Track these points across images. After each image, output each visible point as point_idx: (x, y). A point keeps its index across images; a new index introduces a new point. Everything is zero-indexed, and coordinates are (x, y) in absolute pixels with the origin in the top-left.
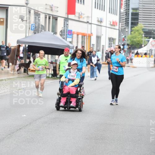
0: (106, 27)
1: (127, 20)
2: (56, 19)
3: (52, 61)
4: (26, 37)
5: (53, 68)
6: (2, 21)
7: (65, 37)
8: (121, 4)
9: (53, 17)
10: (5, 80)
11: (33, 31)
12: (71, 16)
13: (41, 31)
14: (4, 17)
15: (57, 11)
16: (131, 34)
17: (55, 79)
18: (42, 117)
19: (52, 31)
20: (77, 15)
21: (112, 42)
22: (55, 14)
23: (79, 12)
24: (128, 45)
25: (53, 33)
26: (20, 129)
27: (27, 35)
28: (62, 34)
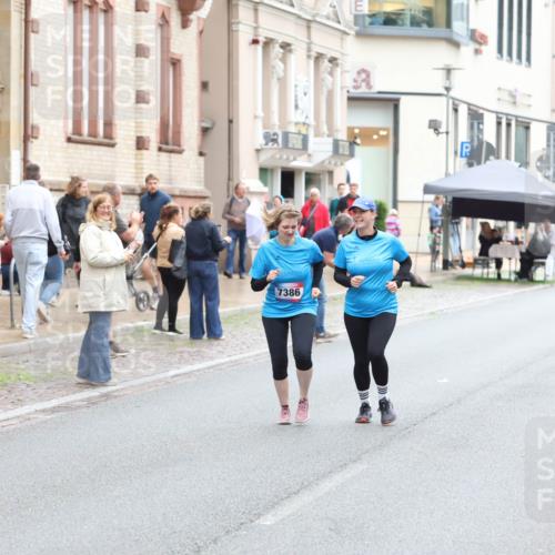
2: (527, 128)
3: (517, 239)
4: (447, 174)
5: (518, 257)
6: (383, 136)
7: (550, 173)
9: (517, 121)
11: (464, 160)
13: (487, 159)
14: (390, 125)
15: (529, 106)
17: (524, 283)
18: (490, 383)
19: (516, 160)
22: (523, 112)
25: (518, 164)
26: (434, 414)
27: (451, 171)
28: (543, 165)
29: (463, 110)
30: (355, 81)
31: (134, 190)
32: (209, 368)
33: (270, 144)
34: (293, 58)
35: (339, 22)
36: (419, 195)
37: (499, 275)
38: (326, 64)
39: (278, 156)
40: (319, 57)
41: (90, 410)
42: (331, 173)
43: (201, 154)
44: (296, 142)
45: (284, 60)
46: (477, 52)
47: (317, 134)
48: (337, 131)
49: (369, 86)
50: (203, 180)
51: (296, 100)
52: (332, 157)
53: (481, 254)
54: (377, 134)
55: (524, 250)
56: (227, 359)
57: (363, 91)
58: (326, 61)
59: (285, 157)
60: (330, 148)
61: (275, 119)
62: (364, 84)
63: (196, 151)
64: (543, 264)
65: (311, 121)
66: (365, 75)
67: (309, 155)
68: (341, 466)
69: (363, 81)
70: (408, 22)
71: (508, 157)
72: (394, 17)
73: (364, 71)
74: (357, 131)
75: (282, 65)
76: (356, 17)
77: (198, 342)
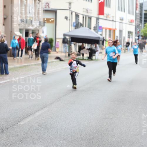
0: (126, 24)
1: (141, 18)
2: (91, 19)
4: (70, 31)
6: (52, 21)
7: (97, 31)
8: (136, 8)
9: (88, 17)
10: (55, 62)
11: (74, 27)
12: (101, 16)
13: (80, 27)
14: (54, 17)
15: (91, 13)
16: (144, 28)
17: (90, 60)
19: (88, 27)
20: (105, 15)
21: (130, 34)
22: (89, 15)
23: (107, 13)
24: (142, 36)
26: (66, 95)
28: (95, 29)
29: (74, 14)
30: (45, 6)
32: (6, 82)
37: (83, 58)
42: (38, 30)
43: (4, 25)
49: (49, 7)
50: (4, 32)
56: (10, 80)
57: (47, 8)
62: (47, 7)
63: (2, 24)
64: (95, 55)
66: (48, 4)
68: (41, 109)
71: (86, 26)
74: (45, 19)
77: (3, 75)
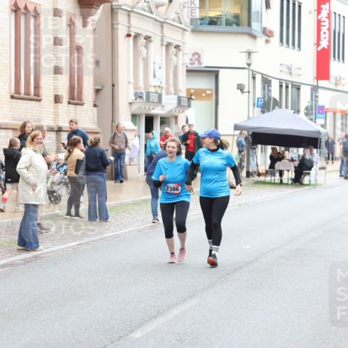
2: (299, 89)
3: (292, 158)
4: (249, 118)
5: (294, 169)
6: (209, 94)
7: (313, 117)
9: (292, 85)
11: (259, 109)
12: (322, 83)
13: (274, 108)
14: (213, 87)
15: (300, 75)
17: (297, 186)
18: (276, 248)
19: (292, 109)
20: (332, 79)
22: (296, 79)
23: (337, 75)
25: (293, 111)
26: (241, 268)
27: (251, 116)
28: (308, 112)
29: (259, 78)
30: (191, 60)
31: (53, 128)
32: (100, 239)
33: (138, 99)
34: (152, 46)
35: (181, 23)
36: (231, 131)
37: (281, 181)
38: (173, 50)
39: (143, 107)
40: (168, 45)
41: (26, 266)
42: (176, 117)
43: (95, 106)
44: (154, 98)
45: (146, 47)
46: (267, 41)
47: (167, 93)
48: (180, 91)
49: (200, 62)
50: (96, 122)
51: (154, 72)
52: (176, 107)
53: (270, 168)
54: (205, 93)
55: (297, 165)
56: (111, 234)
57: (196, 66)
58: (173, 47)
59: (147, 107)
60: (176, 102)
61: (141, 84)
62: (196, 62)
63: (92, 104)
64: (309, 174)
65: (164, 85)
66: (197, 55)
67: (163, 106)
68: (183, 300)
69: (196, 60)
70: (224, 23)
71: (287, 107)
72: (215, 20)
73: (196, 53)
74: (192, 91)
75: (145, 50)
76: (192, 20)
77: (94, 223)
